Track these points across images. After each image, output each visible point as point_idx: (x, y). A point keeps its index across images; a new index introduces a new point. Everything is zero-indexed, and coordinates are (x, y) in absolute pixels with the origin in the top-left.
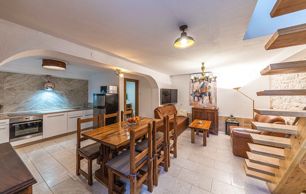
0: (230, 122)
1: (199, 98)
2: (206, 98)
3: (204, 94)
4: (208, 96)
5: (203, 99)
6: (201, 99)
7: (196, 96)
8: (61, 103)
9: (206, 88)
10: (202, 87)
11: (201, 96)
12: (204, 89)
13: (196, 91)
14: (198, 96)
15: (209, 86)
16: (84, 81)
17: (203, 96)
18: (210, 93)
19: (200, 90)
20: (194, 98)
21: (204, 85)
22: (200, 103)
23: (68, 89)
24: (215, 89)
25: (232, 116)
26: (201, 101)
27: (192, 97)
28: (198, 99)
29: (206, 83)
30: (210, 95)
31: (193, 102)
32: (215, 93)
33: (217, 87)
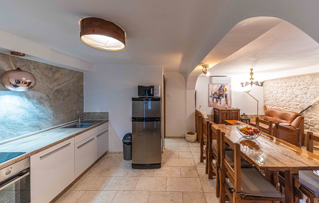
0: (245, 119)
1: (218, 99)
2: (223, 100)
3: (221, 96)
4: (225, 98)
5: (220, 101)
6: (219, 101)
7: (215, 98)
8: (39, 118)
9: (223, 90)
10: (220, 89)
11: (219, 98)
12: (221, 91)
13: (215, 93)
14: (216, 98)
15: (226, 89)
16: (78, 74)
17: (221, 98)
18: (226, 95)
19: (218, 92)
20: (213, 100)
21: (221, 87)
22: (219, 104)
23: (51, 87)
24: (230, 92)
25: (244, 114)
26: (219, 102)
27: (211, 99)
28: (217, 101)
29: (223, 86)
30: (226, 97)
31: (212, 104)
32: (231, 95)
33: (232, 90)
